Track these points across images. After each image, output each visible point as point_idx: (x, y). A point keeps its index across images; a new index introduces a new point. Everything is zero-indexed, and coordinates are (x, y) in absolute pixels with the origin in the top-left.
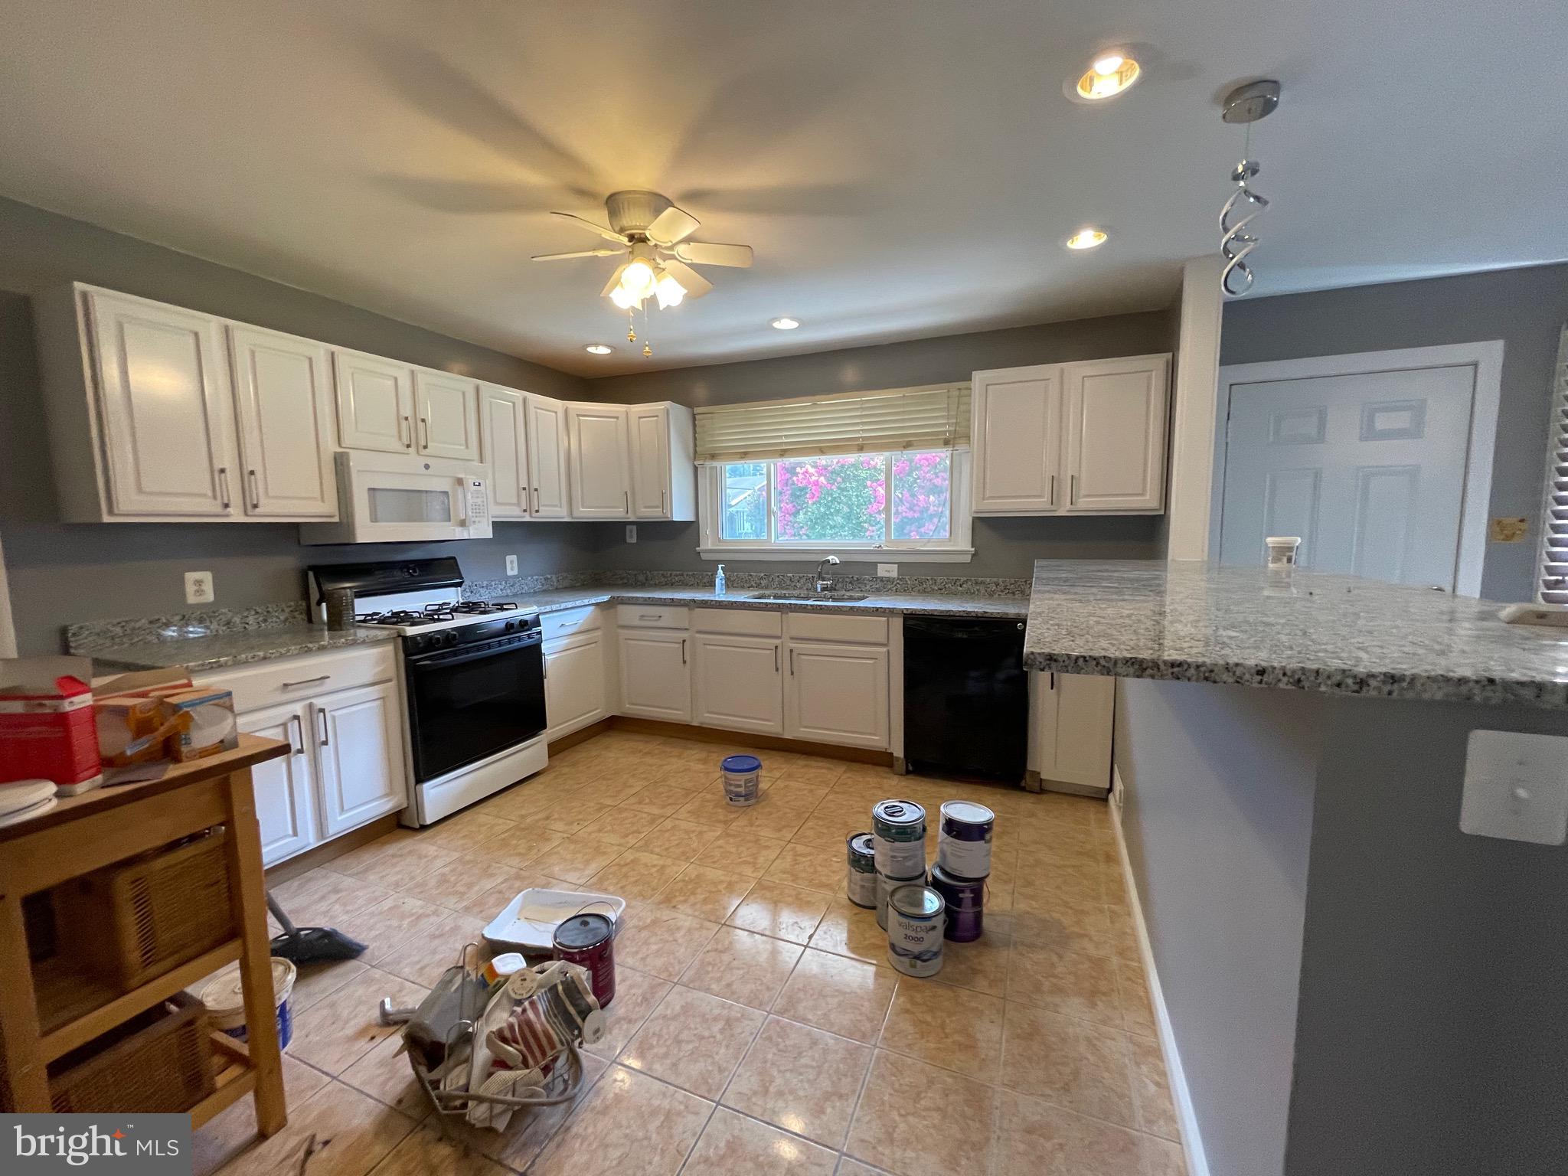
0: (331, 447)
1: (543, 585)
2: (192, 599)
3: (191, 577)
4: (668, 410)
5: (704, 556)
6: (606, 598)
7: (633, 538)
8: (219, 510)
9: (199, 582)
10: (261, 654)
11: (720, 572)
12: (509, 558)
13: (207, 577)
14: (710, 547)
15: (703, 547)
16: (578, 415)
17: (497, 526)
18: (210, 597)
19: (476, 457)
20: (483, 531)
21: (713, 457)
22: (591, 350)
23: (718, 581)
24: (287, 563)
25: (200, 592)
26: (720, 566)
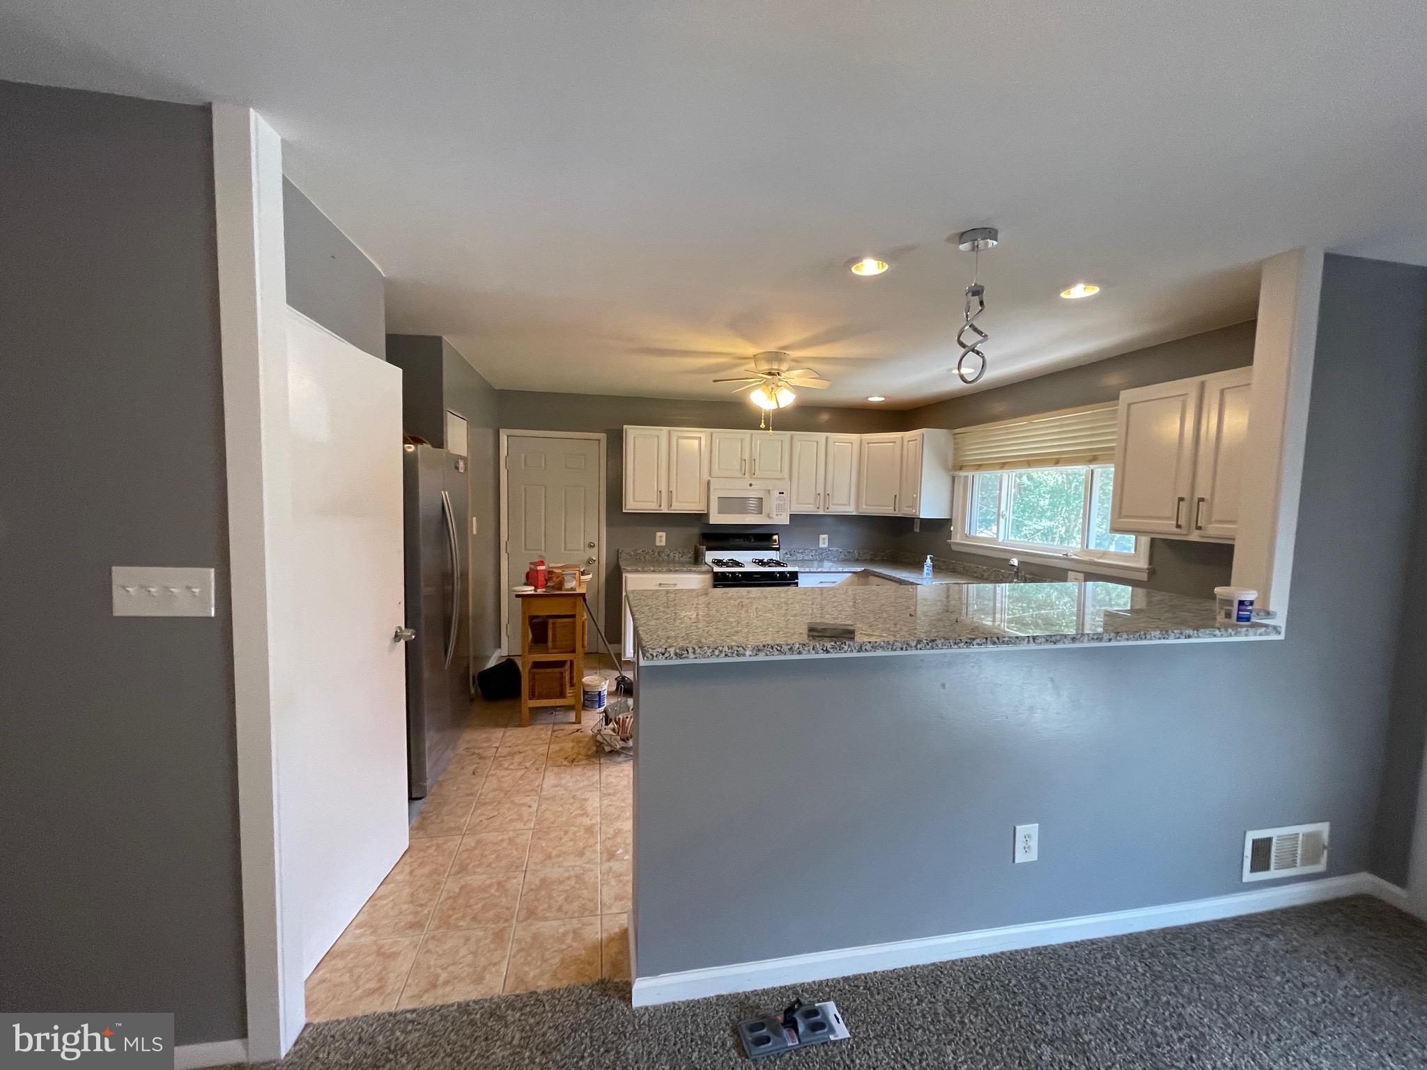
0: (706, 477)
1: (845, 556)
2: (658, 544)
3: (659, 534)
4: (923, 435)
5: (954, 548)
6: (859, 569)
7: (917, 530)
8: (658, 508)
9: (661, 537)
10: (652, 569)
11: (929, 561)
12: (822, 536)
13: (664, 534)
14: (958, 541)
15: (953, 540)
16: (868, 443)
17: (793, 517)
18: (663, 544)
19: (786, 476)
20: (784, 520)
21: (961, 468)
22: (870, 399)
23: (926, 568)
24: (695, 531)
25: (661, 541)
26: (929, 556)
